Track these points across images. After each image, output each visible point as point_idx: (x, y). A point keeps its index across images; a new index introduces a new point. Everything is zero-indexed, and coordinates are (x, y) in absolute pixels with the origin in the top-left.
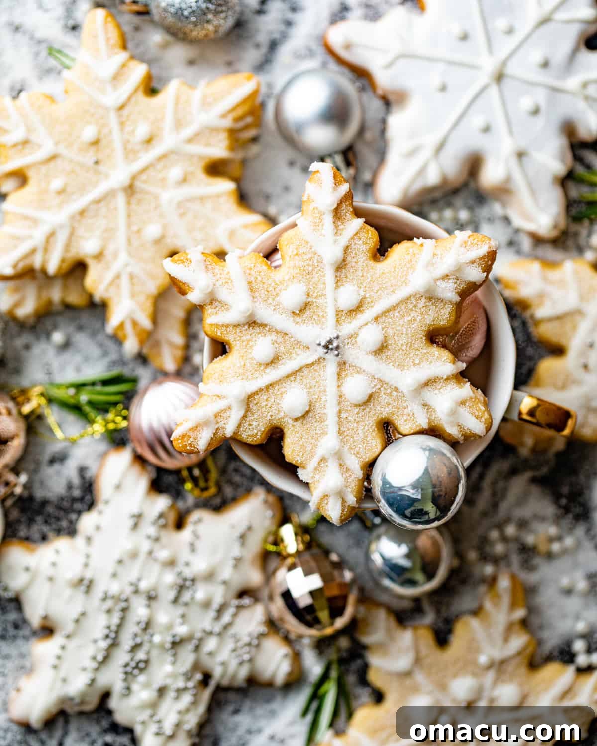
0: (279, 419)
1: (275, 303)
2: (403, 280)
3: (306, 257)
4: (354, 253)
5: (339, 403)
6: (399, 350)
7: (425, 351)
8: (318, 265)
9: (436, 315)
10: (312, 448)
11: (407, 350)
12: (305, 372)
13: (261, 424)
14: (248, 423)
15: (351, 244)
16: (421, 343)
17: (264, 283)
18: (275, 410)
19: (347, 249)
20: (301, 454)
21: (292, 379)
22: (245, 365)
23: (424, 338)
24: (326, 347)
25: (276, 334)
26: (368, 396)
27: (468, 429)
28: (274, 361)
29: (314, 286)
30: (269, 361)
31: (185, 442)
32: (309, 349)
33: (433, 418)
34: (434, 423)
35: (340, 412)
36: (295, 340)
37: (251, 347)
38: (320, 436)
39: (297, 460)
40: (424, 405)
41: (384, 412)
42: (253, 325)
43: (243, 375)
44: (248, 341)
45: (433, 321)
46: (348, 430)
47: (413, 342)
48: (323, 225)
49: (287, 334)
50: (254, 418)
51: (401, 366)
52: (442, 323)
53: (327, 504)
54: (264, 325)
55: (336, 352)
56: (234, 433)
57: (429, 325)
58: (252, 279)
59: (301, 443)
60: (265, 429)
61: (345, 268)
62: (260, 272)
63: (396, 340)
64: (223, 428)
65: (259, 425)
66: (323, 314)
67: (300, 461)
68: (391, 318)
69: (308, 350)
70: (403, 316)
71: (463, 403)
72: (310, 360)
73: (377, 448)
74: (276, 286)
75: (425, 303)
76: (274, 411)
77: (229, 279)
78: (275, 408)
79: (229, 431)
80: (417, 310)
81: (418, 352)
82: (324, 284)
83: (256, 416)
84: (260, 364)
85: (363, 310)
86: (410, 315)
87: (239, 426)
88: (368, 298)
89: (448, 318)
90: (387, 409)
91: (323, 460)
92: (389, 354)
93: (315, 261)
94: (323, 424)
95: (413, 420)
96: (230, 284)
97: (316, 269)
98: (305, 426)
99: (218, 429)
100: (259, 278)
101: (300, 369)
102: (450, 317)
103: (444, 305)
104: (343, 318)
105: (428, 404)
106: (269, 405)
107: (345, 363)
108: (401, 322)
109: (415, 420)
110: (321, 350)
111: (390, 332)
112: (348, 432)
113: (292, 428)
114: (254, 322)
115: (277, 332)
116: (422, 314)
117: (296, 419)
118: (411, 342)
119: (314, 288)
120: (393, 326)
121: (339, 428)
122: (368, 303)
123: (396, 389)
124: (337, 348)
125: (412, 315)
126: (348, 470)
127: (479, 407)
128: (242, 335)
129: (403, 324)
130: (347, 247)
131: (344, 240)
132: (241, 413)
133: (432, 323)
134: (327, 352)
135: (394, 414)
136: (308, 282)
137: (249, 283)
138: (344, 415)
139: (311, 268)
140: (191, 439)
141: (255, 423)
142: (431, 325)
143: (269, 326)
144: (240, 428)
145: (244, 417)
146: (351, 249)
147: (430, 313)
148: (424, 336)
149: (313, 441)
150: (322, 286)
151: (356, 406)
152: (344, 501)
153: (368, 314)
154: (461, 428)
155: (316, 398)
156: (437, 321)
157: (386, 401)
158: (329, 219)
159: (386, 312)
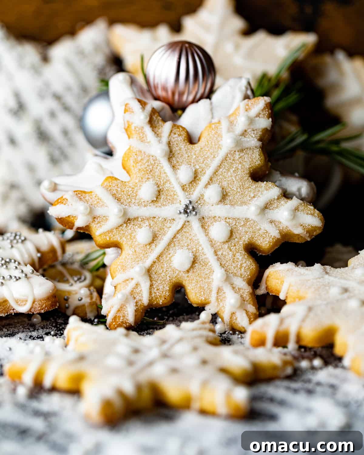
0: (176, 277)
1: (137, 201)
2: (217, 146)
3: (145, 161)
4: (175, 144)
5: (212, 246)
6: (236, 193)
7: (254, 186)
8: (155, 163)
9: (250, 160)
10: (208, 286)
11: (242, 191)
12: (179, 237)
13: (165, 285)
14: (156, 289)
15: (171, 139)
16: (249, 182)
17: (123, 191)
18: (170, 271)
19: (169, 143)
20: (202, 293)
21: (172, 245)
22: (135, 251)
23: (250, 178)
24: (186, 212)
25: (147, 221)
26: (230, 233)
27: (309, 225)
28: (154, 238)
29: (159, 177)
30: (151, 240)
31: (118, 322)
32: (174, 220)
33: (282, 228)
34: (284, 232)
35: (216, 252)
36: (162, 219)
37: (134, 238)
38: (210, 275)
39: (202, 299)
40: (271, 222)
41: (246, 239)
42: (129, 222)
43: (137, 258)
44: (131, 234)
45: (250, 164)
46: (227, 262)
47: (244, 184)
48: (146, 135)
49: (155, 217)
50: (159, 283)
51: (243, 203)
52: (257, 164)
53: (236, 319)
54: (136, 219)
55: (194, 213)
56: (149, 300)
57: (248, 168)
58: (115, 192)
59: (199, 286)
60: (169, 288)
61: (174, 156)
62: (117, 185)
63: (231, 187)
64: (140, 300)
65: (164, 287)
66: (174, 193)
67: (203, 299)
68: (221, 175)
69: (174, 222)
70: (228, 170)
71: (297, 209)
72: (179, 227)
73: (253, 266)
74: (133, 189)
75: (239, 155)
76: (170, 273)
77: (99, 199)
78: (170, 270)
79: (145, 301)
80: (236, 162)
81: (249, 190)
82: (165, 173)
83: (159, 282)
84: (146, 245)
85: (200, 178)
86: (233, 167)
87: (150, 293)
88: (199, 168)
89: (260, 158)
90: (247, 236)
91: (219, 290)
92: (230, 199)
93: (152, 161)
94: (208, 266)
95: (269, 236)
96: (100, 202)
97: (155, 166)
98: (196, 273)
99: (136, 302)
100: (119, 189)
101: (175, 237)
102: (260, 157)
103: (253, 151)
104: (188, 189)
105: (273, 220)
106: (165, 270)
107: (203, 218)
108: (229, 174)
109: (269, 235)
110: (183, 217)
111: (225, 184)
112: (228, 263)
113: (188, 279)
114: (129, 219)
115: (148, 219)
116: (240, 163)
117: (188, 271)
118: (242, 185)
119: (159, 179)
120: (225, 179)
121: (220, 264)
122: (201, 172)
123: (247, 220)
124: (194, 209)
125: (235, 167)
126: (239, 289)
127: (309, 208)
128: (124, 232)
129: (231, 175)
130: (169, 142)
131: (165, 139)
132: (148, 284)
133: (251, 166)
134: (188, 216)
135: (253, 238)
136: (154, 177)
137: (114, 195)
138: (219, 253)
139: (151, 167)
140: (121, 318)
141: (161, 287)
142: (250, 167)
143: (140, 217)
144: (152, 295)
145: (151, 285)
146: (172, 142)
147: (245, 160)
148: (249, 177)
149: (207, 280)
150: (164, 175)
151: (224, 243)
152: (247, 312)
153: (204, 179)
154: (303, 227)
155: (195, 251)
156: (253, 164)
157: (244, 230)
158: (148, 129)
159: (215, 172)
